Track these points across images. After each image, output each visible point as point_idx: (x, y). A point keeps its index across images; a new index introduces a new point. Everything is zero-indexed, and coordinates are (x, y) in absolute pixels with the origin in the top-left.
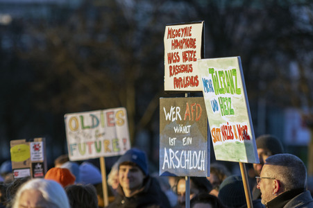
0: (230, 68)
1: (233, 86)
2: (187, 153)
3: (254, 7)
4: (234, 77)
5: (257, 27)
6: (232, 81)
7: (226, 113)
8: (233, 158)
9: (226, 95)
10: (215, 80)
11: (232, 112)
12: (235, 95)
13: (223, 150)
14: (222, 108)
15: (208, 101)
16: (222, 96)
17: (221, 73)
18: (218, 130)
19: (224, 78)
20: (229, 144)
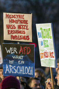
0: (48, 28)
1: (49, 35)
2: (21, 67)
3: (54, 3)
4: (49, 31)
5: (56, 11)
6: (48, 33)
7: (45, 47)
8: (47, 65)
9: (46, 39)
10: (42, 33)
11: (48, 46)
12: (49, 39)
13: (44, 62)
14: (44, 44)
15: (39, 41)
16: (45, 39)
17: (45, 30)
18: (43, 54)
19: (45, 32)
20: (46, 60)
